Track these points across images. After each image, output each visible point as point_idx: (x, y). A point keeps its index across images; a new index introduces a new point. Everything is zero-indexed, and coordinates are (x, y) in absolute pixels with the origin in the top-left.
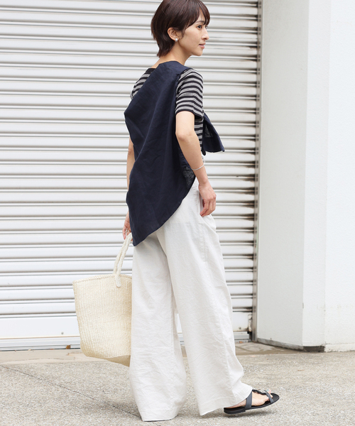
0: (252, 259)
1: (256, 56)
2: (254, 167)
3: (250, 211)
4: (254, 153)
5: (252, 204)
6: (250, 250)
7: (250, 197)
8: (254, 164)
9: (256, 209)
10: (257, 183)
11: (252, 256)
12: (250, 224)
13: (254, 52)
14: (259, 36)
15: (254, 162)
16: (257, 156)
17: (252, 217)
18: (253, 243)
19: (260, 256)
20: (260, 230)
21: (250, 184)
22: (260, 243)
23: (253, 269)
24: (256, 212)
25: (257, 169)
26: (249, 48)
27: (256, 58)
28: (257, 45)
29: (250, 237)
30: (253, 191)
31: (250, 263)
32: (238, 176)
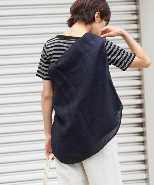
0: (144, 163)
1: (136, 20)
2: (140, 98)
3: (140, 129)
4: (140, 89)
5: (142, 125)
6: (142, 157)
7: (140, 120)
8: (140, 97)
9: (145, 128)
10: (144, 110)
11: (144, 162)
12: (141, 139)
13: (135, 17)
14: (138, 6)
15: (140, 95)
16: (142, 90)
17: (142, 134)
18: (144, 152)
19: (150, 162)
20: (148, 142)
21: (139, 111)
22: (149, 152)
23: (146, 171)
24: (145, 130)
25: (143, 100)
26: (131, 15)
27: (137, 22)
28: (137, 13)
29: (142, 148)
30: (141, 115)
31: (143, 167)
32: (129, 105)
